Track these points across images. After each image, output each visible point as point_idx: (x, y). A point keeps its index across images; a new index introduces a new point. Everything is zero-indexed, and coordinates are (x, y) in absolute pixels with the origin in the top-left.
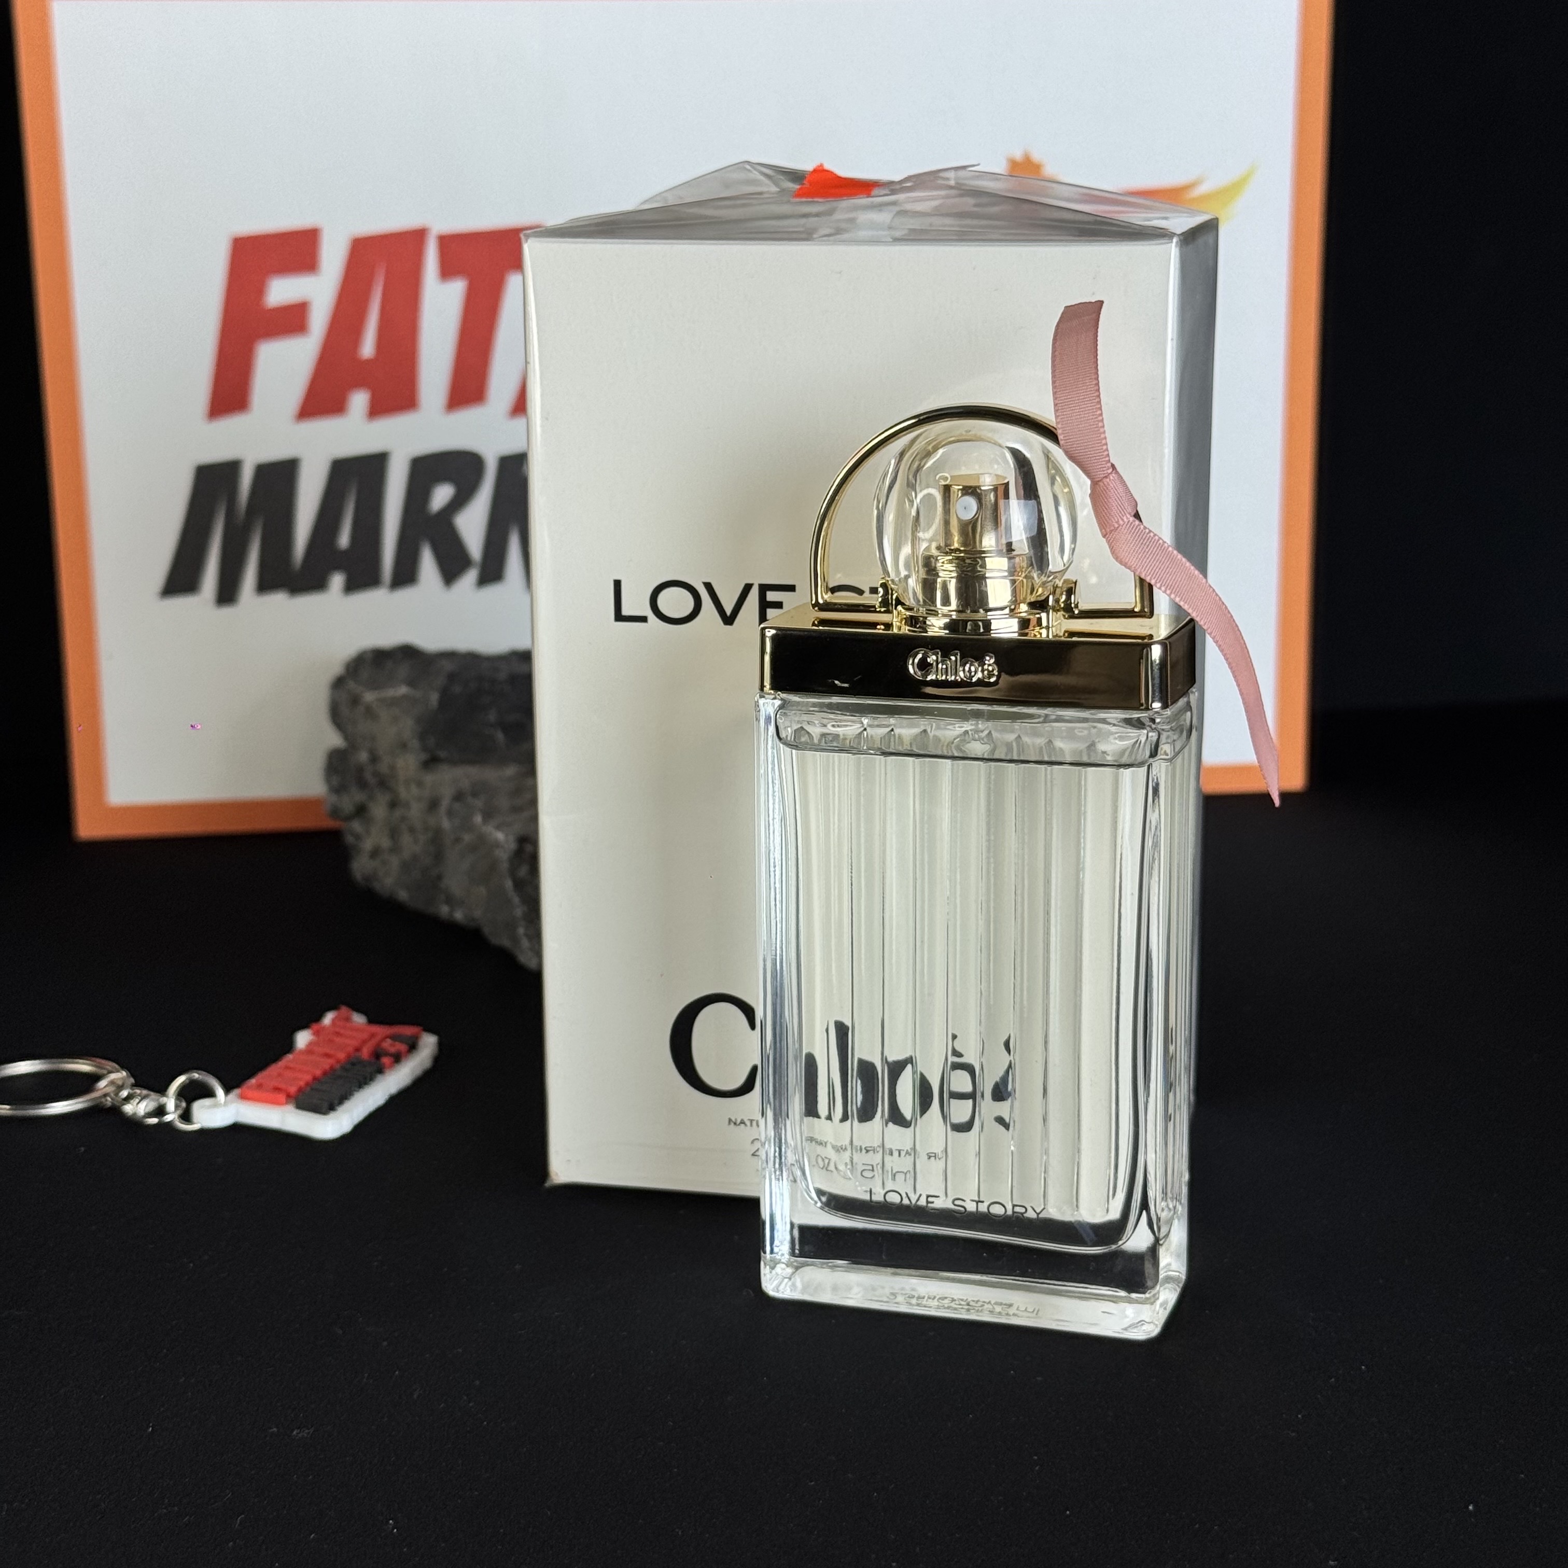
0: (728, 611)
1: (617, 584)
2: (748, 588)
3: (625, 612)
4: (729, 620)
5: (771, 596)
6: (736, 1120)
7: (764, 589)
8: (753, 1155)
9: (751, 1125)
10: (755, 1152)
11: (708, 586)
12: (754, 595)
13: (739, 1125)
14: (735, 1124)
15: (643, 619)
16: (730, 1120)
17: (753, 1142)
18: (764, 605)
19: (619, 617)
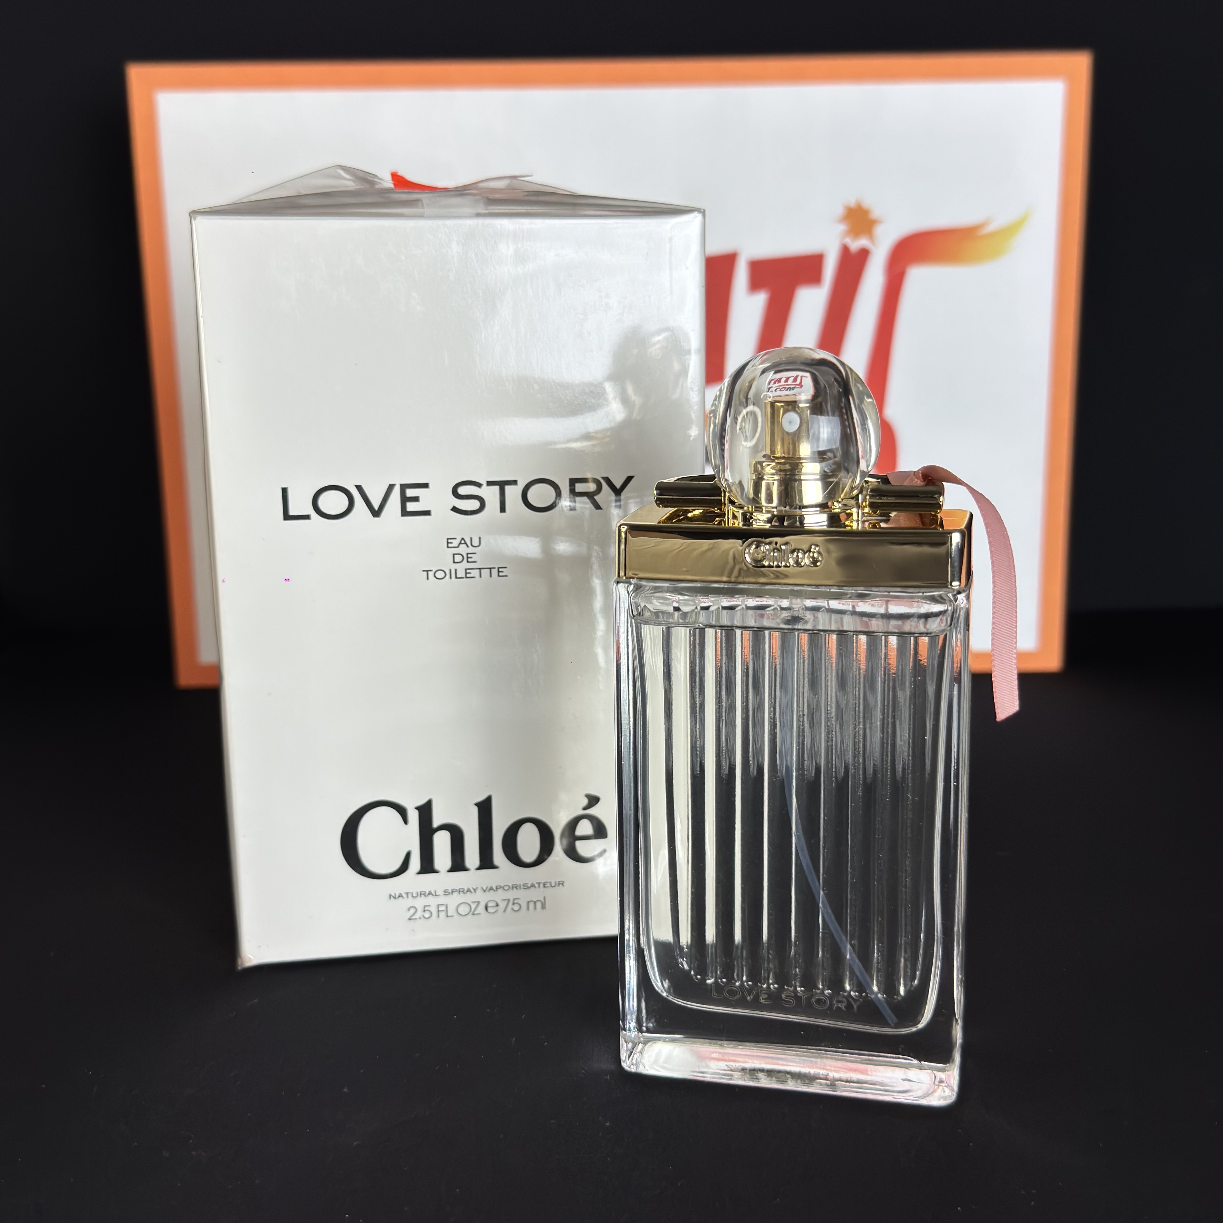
0: (376, 507)
1: (284, 491)
2: (391, 487)
3: (292, 512)
4: (376, 513)
5: (410, 493)
6: (395, 895)
7: (404, 487)
8: (410, 919)
9: (408, 897)
10: (411, 916)
11: (359, 488)
12: (396, 492)
13: (398, 898)
14: (395, 898)
15: (307, 517)
16: (390, 896)
17: (409, 909)
18: (405, 499)
19: (287, 517)
